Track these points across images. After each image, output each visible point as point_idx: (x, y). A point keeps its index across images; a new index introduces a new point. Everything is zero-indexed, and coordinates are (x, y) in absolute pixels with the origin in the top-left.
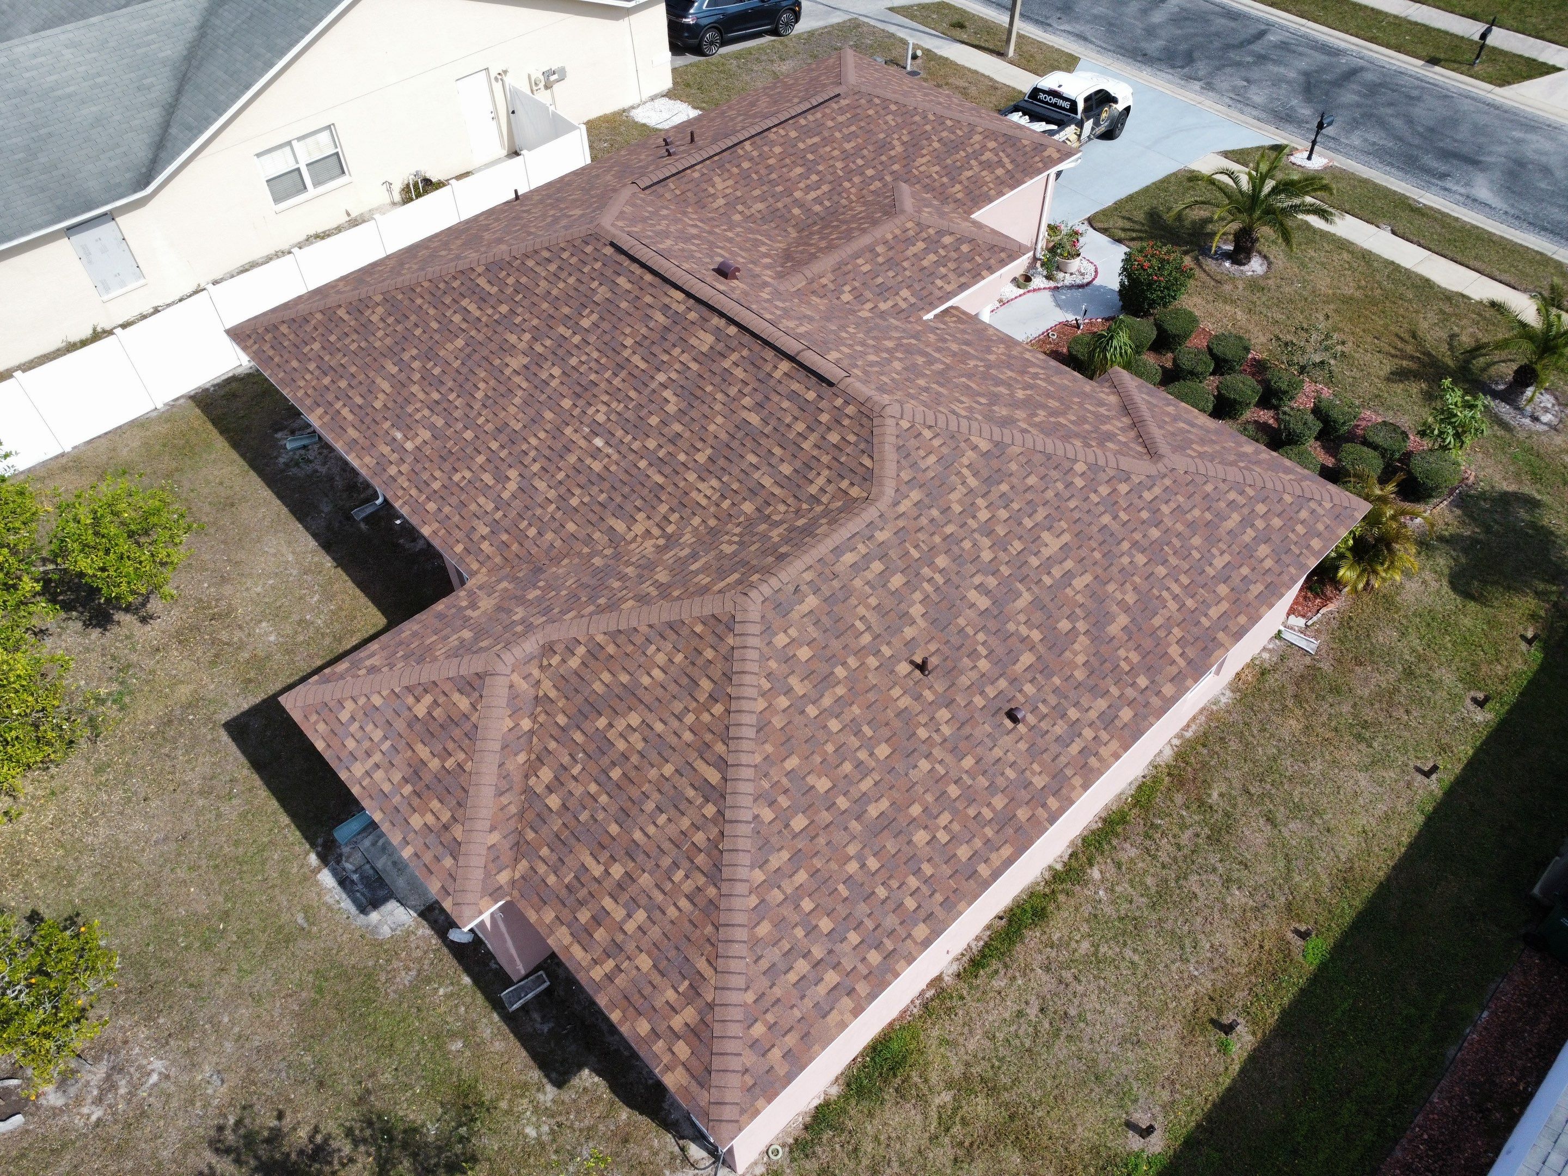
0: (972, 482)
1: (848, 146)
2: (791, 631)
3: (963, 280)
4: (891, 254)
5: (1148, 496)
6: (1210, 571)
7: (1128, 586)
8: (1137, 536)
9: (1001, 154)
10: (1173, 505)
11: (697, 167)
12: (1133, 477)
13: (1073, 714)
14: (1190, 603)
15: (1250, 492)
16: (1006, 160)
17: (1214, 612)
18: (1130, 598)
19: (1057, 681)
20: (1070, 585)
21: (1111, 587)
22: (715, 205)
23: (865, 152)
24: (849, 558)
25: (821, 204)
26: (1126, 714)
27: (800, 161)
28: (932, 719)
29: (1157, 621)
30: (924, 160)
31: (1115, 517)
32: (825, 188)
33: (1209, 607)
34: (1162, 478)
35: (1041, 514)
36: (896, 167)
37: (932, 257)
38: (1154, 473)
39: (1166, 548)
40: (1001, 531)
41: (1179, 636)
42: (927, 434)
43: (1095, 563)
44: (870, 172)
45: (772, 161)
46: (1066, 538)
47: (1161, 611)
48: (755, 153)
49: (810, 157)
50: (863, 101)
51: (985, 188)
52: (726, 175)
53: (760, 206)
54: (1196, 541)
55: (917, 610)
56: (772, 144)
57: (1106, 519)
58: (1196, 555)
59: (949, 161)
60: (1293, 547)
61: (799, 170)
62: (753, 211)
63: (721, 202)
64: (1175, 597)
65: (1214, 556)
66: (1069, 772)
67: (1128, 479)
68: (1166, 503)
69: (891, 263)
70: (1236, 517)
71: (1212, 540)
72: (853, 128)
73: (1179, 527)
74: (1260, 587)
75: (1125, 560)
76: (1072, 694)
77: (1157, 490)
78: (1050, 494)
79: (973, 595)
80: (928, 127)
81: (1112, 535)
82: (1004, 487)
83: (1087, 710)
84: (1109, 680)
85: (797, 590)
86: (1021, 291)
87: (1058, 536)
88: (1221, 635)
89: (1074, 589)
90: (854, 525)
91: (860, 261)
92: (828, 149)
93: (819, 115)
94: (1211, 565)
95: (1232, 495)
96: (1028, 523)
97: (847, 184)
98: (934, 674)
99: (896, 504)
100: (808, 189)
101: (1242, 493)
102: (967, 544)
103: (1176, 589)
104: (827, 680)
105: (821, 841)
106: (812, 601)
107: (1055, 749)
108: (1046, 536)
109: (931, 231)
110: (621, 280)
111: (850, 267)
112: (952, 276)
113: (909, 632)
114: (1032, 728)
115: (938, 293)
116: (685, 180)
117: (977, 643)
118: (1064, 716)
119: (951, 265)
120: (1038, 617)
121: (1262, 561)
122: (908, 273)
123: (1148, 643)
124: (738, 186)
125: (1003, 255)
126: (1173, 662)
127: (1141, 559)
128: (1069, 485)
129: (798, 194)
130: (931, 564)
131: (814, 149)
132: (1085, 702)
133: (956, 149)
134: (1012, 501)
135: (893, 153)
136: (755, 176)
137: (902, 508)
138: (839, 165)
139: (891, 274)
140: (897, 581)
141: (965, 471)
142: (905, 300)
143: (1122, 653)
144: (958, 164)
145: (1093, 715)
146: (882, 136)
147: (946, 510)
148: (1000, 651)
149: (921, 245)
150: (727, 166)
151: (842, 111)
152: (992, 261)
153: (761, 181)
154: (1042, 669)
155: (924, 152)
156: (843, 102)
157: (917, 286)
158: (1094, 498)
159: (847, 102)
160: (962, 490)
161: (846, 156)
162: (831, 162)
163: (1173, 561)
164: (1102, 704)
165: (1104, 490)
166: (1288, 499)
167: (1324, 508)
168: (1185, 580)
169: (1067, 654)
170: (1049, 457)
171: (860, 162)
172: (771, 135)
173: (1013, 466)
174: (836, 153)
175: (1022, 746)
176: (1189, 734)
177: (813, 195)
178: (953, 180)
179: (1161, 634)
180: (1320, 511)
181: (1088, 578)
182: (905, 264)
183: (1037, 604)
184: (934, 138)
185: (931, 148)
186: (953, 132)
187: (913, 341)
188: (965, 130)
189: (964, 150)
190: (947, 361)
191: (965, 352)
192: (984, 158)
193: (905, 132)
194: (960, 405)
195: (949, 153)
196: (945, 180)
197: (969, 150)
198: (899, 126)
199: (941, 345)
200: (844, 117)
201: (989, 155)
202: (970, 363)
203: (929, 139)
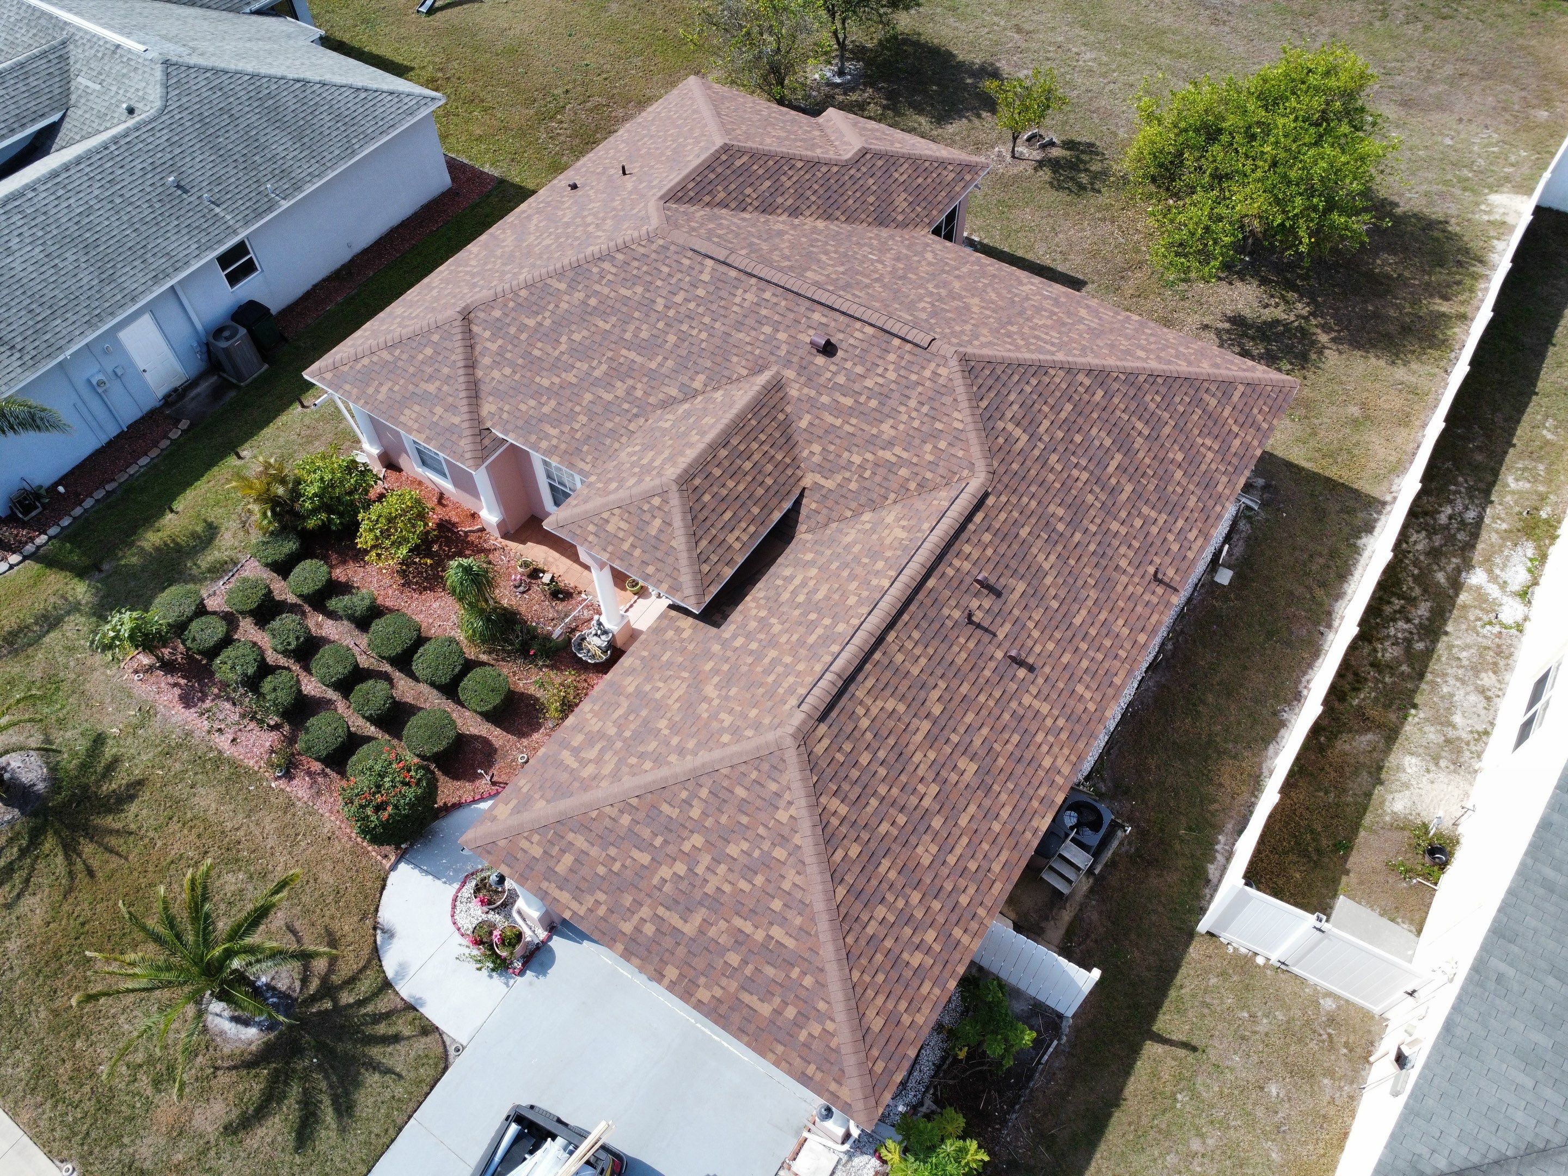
1: (773, 653)
9: (575, 765)
16: (572, 762)
22: (893, 513)
23: (749, 660)
25: (785, 578)
27: (822, 603)
30: (676, 696)
32: (786, 596)
36: (709, 666)
44: (739, 642)
45: (854, 585)
48: (875, 582)
49: (813, 616)
50: (767, 721)
52: (896, 544)
53: (848, 539)
56: (860, 603)
61: (820, 595)
63: (889, 520)
72: (770, 679)
80: (675, 741)
92: (795, 638)
93: (818, 668)
97: (763, 613)
100: (804, 584)
109: (648, 479)
112: (625, 459)
115: (638, 441)
116: (934, 515)
119: (626, 466)
122: (667, 438)
124: (879, 544)
129: (813, 572)
131: (812, 626)
133: (636, 736)
135: (716, 679)
136: (865, 560)
138: (777, 628)
139: (683, 429)
142: (667, 420)
146: (733, 691)
149: (657, 463)
150: (899, 553)
151: (791, 691)
153: (856, 559)
155: (678, 705)
156: (793, 701)
157: (657, 433)
159: (787, 707)
161: (772, 642)
162: (787, 625)
171: (754, 646)
172: (864, 610)
174: (783, 639)
177: (797, 581)
178: (639, 692)
182: (670, 443)
184: (666, 732)
185: (669, 715)
186: (642, 756)
187: (653, 365)
188: (625, 769)
189: (625, 740)
190: (624, 352)
191: (610, 386)
192: (598, 747)
193: (705, 715)
194: (609, 277)
195: (645, 722)
196: (648, 688)
197: (619, 744)
198: (714, 716)
199: (630, 382)
200: (785, 685)
201: (592, 754)
202: (604, 367)
203: (672, 726)
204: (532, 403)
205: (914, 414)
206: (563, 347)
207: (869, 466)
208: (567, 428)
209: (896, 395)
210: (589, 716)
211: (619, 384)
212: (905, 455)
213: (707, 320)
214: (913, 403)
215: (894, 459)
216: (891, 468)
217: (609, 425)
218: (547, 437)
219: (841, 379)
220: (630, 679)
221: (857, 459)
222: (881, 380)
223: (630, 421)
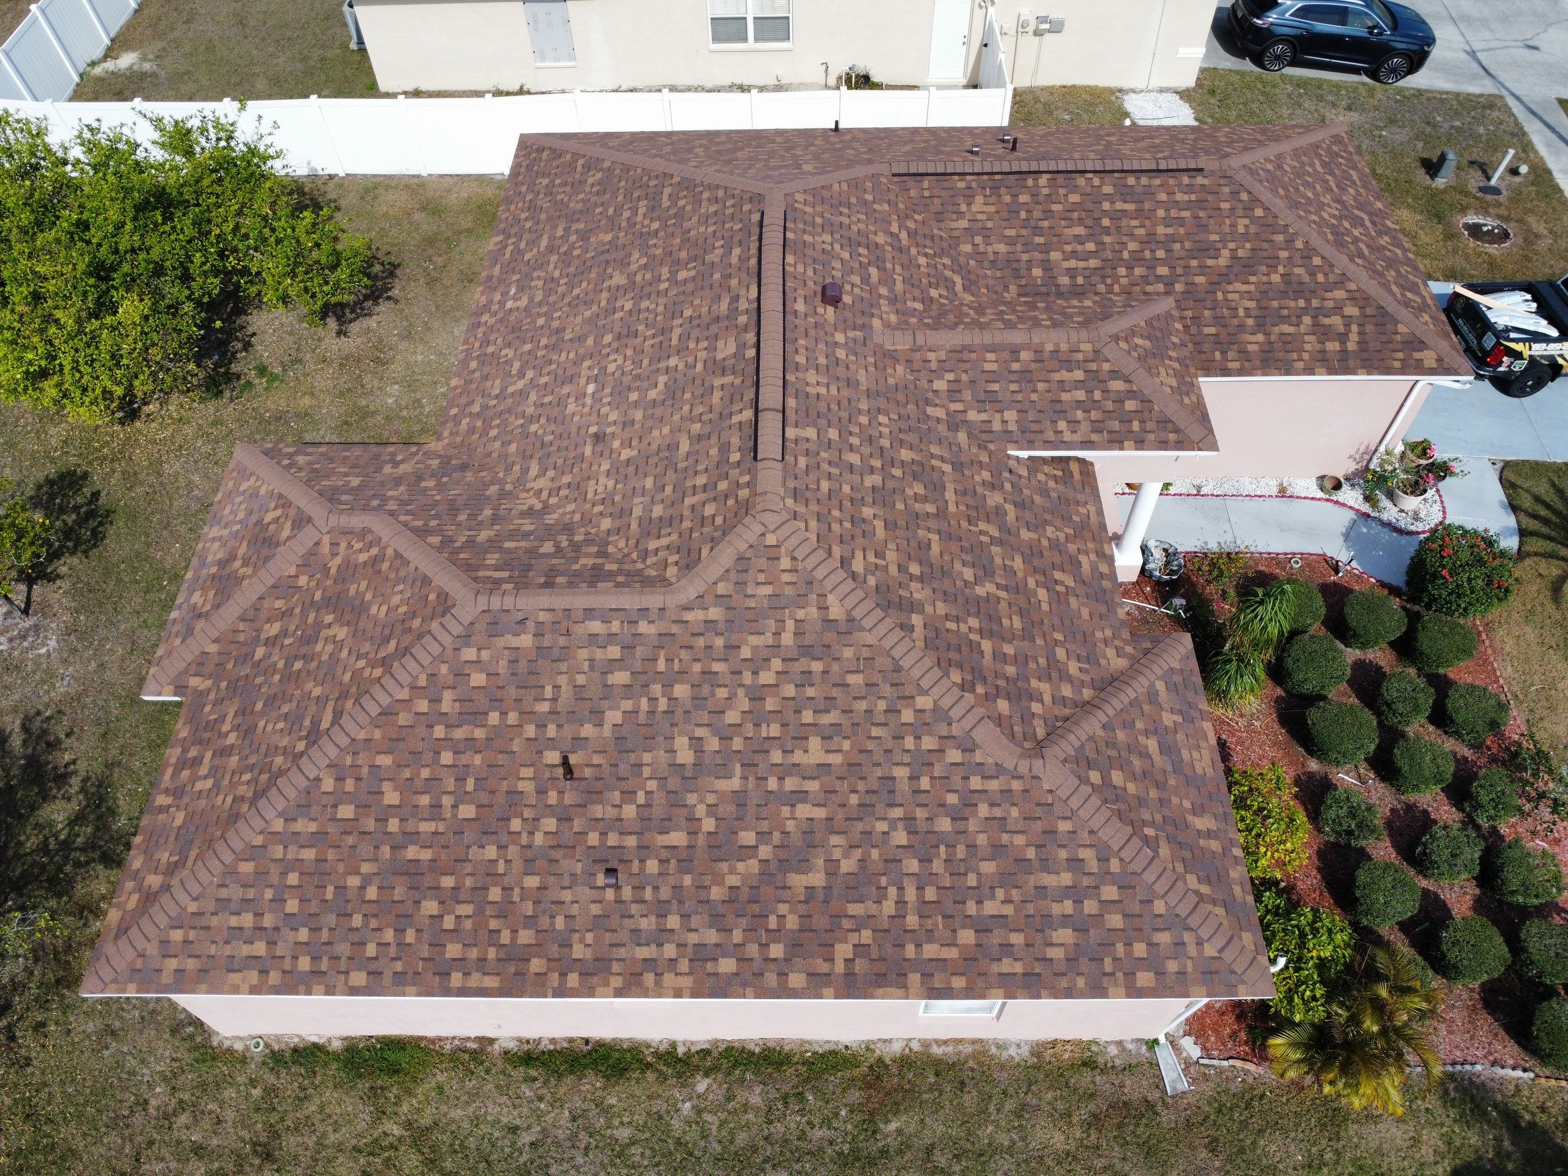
0: (787, 638)
1: (1161, 230)
2: (483, 652)
3: (1094, 437)
4: (1034, 366)
5: (976, 783)
6: (971, 908)
7: (858, 853)
8: (920, 813)
9: (1354, 328)
10: (997, 812)
11: (969, 178)
12: (978, 753)
13: (673, 921)
14: (912, 920)
15: (1115, 866)
16: (1354, 337)
17: (930, 950)
18: (847, 866)
19: (687, 880)
20: (793, 806)
21: (835, 840)
22: (954, 225)
23: (1177, 246)
24: (595, 626)
25: (1073, 277)
26: (727, 965)
27: (1089, 222)
28: (536, 820)
29: (855, 909)
30: (1244, 288)
31: (914, 778)
32: (1093, 263)
33: (930, 941)
34: (1013, 777)
35: (832, 717)
36: (1200, 280)
37: (1080, 395)
38: (1009, 765)
39: (942, 848)
40: (770, 704)
41: (864, 941)
42: (785, 563)
43: (843, 806)
44: (1162, 271)
45: (1056, 207)
46: (836, 759)
47: (869, 903)
48: (1046, 191)
49: (1106, 222)
50: (1227, 190)
51: (1295, 356)
52: (993, 199)
53: (1002, 248)
54: (988, 867)
55: (612, 717)
56: (1075, 189)
57: (901, 773)
58: (972, 880)
59: (1275, 304)
60: (1108, 960)
61: (1080, 230)
62: (990, 249)
63: (964, 224)
64: (900, 902)
65: (993, 897)
66: (616, 967)
67: (969, 750)
68: (992, 805)
69: (1025, 376)
70: (1066, 879)
71: (1006, 879)
72: (1186, 214)
73: (982, 840)
74: (1018, 968)
75: (882, 826)
76: (689, 905)
77: (994, 785)
78: (862, 706)
79: (681, 743)
80: (1284, 254)
81: (892, 792)
82: (817, 666)
83: (690, 930)
84: (744, 922)
85: (522, 622)
86: (1320, 494)
87: (827, 751)
88: (914, 978)
89: (792, 812)
90: (629, 600)
91: (991, 356)
92: (1135, 223)
93: (1157, 182)
94: (979, 902)
95: (1084, 854)
96: (808, 716)
97: (1122, 271)
98: (576, 784)
99: (687, 608)
100: (1074, 254)
101: (1103, 859)
102: (722, 693)
103: (911, 895)
104: (475, 716)
105: (350, 840)
106: (526, 640)
107: (623, 936)
108: (815, 743)
109: (1106, 367)
111: (973, 356)
112: (1084, 427)
113: (588, 730)
114: (619, 901)
115: (1050, 435)
116: (946, 184)
117: (643, 788)
118: (662, 916)
119: (1094, 415)
120: (729, 810)
121: (1052, 945)
122: (1034, 397)
123: (820, 921)
124: (996, 217)
125: (1172, 437)
126: (831, 960)
127: (900, 837)
128: (892, 711)
129: (1055, 256)
130: (668, 686)
131: (1116, 216)
132: (695, 921)
133: (1298, 294)
134: (812, 685)
135: (1210, 262)
136: (1023, 215)
137: (689, 616)
138: (1132, 246)
139: (1014, 387)
140: (620, 678)
141: (790, 624)
142: (1004, 422)
143: (783, 908)
144: (1285, 312)
145: (693, 938)
146: (1214, 237)
147: (732, 647)
148: (658, 812)
149: (1079, 375)
150: (1003, 190)
151: (1190, 189)
152: (1152, 437)
153: (1025, 224)
154: (685, 858)
155: (1253, 279)
156: (1200, 180)
157: (1031, 416)
158: (909, 742)
159: (1206, 182)
160: (769, 639)
161: (1150, 240)
162: (1125, 239)
163: (937, 866)
164: (712, 936)
165: (928, 743)
166: (1159, 907)
167: (1201, 952)
168: (930, 894)
169: (724, 866)
170: (898, 669)
171: (1160, 254)
172: (1081, 181)
173: (848, 653)
174: (1142, 231)
175: (595, 909)
176: (937, 1050)
177: (1072, 263)
178: (1260, 326)
179: (847, 924)
180: (1192, 950)
181: (820, 813)
182: (1041, 386)
183: (740, 799)
184: (1281, 269)
185: (1265, 279)
186: (1312, 274)
187: (947, 468)
188: (1332, 278)
189: (1308, 301)
190: (952, 508)
191: (999, 512)
192: (1326, 321)
193: (1248, 246)
194: (871, 558)
195: (1284, 294)
196: (1250, 322)
197: (1315, 303)
198: (1246, 236)
199: (980, 489)
200: (1186, 197)
201: (1336, 320)
202: (982, 526)
203: (1273, 268)
204: (1073, 602)
208: (1072, 548)
210: (1306, 356)
217: (1037, 498)
218: (1094, 567)
220: (1251, 348)
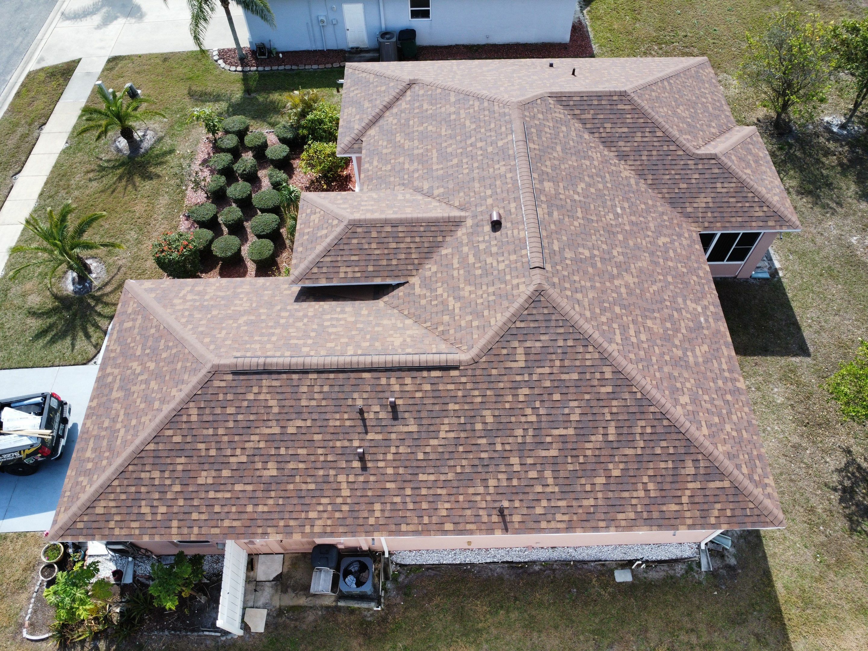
110: (556, 247)
205: (485, 296)
206: (420, 129)
207: (440, 299)
209: (490, 278)
211: (416, 164)
212: (457, 311)
213: (475, 165)
214: (491, 289)
215: (451, 308)
216: (445, 309)
219: (482, 246)
221: (440, 291)
222: (495, 264)
223: (399, 185)
